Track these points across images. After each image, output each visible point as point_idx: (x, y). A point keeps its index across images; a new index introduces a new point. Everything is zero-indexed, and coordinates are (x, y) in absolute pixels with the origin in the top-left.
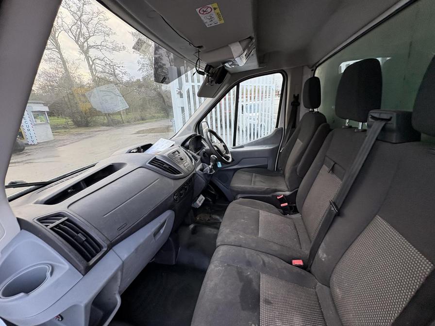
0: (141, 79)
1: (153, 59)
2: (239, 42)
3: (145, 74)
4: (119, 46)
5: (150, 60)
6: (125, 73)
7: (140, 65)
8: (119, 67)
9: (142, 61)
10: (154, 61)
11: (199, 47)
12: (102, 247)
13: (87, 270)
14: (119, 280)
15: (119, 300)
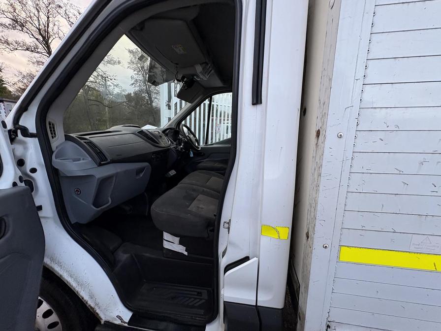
0: (132, 93)
1: (147, 76)
2: (200, 64)
3: (137, 89)
4: (115, 60)
5: (144, 77)
6: (117, 86)
7: (133, 80)
8: (111, 79)
9: (136, 77)
10: (147, 78)
11: (176, 64)
12: (106, 159)
13: (100, 165)
14: (113, 184)
15: (110, 200)
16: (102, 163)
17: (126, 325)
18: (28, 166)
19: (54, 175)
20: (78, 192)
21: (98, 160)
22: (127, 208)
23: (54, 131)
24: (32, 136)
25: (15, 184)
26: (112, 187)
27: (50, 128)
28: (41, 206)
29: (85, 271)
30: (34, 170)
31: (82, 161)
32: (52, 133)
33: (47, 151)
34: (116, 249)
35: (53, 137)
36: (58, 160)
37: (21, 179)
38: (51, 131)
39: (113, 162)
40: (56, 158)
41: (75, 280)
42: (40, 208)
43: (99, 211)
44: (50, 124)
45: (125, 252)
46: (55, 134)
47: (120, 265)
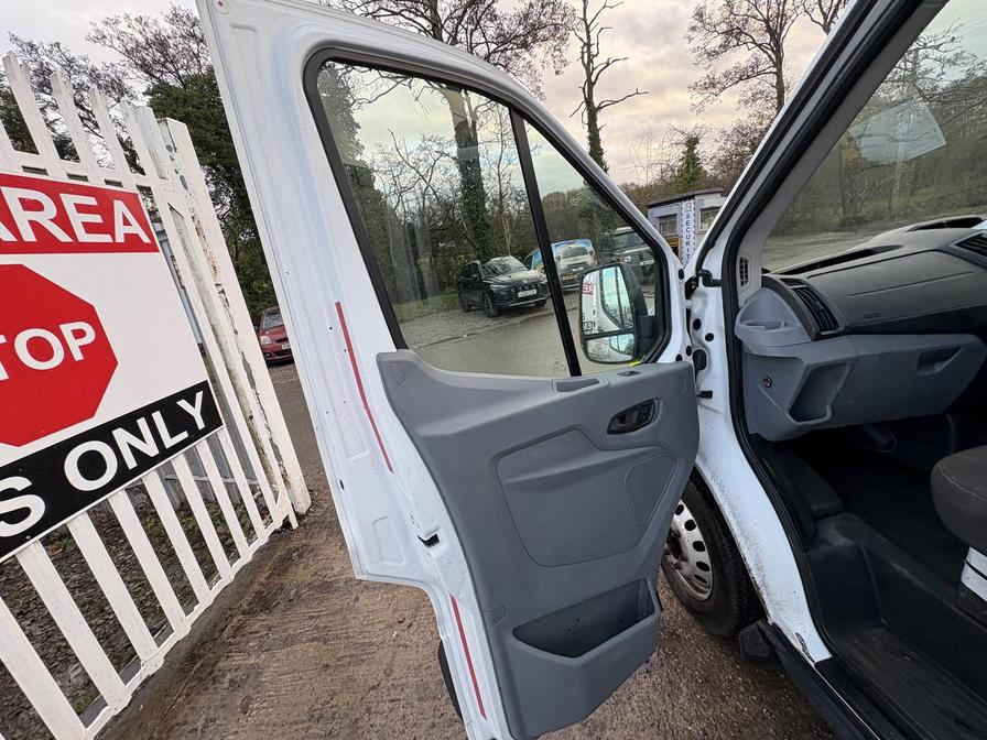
12: (837, 326)
13: (818, 338)
14: (842, 382)
15: (829, 413)
16: (823, 333)
17: (812, 664)
18: (704, 331)
19: (735, 347)
20: (768, 382)
21: (815, 329)
22: (881, 439)
23: (746, 272)
24: (715, 284)
25: (679, 358)
26: (840, 386)
27: (741, 267)
28: (711, 392)
29: (756, 520)
30: (710, 337)
31: (782, 329)
32: (742, 277)
33: (731, 308)
34: (826, 515)
35: (742, 284)
36: (743, 326)
37: (689, 351)
38: (741, 272)
39: (852, 331)
40: (741, 322)
41: (738, 523)
42: (708, 395)
43: (799, 428)
44: (741, 261)
45: (843, 531)
46: (747, 277)
47: (824, 548)
